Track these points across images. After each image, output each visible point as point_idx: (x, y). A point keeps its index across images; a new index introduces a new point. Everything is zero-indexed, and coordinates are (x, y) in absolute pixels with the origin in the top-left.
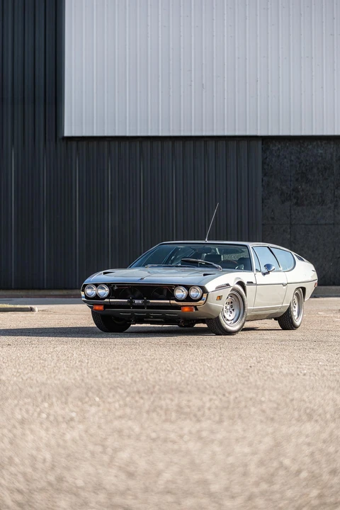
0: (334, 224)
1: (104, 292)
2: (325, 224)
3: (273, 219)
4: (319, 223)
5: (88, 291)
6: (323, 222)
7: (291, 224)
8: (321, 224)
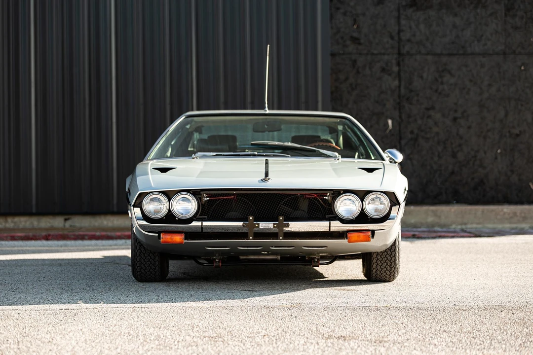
0: (504, 54)
1: (185, 207)
2: (484, 54)
3: (355, 40)
4: (469, 50)
5: (150, 207)
6: (477, 48)
7: (399, 54)
8: (473, 54)
